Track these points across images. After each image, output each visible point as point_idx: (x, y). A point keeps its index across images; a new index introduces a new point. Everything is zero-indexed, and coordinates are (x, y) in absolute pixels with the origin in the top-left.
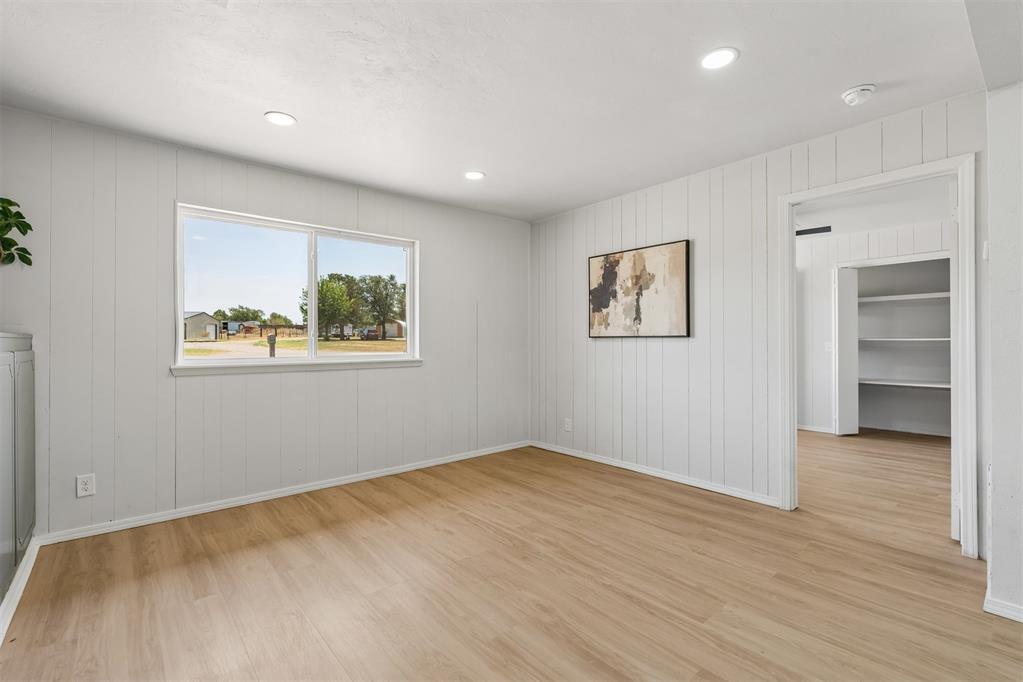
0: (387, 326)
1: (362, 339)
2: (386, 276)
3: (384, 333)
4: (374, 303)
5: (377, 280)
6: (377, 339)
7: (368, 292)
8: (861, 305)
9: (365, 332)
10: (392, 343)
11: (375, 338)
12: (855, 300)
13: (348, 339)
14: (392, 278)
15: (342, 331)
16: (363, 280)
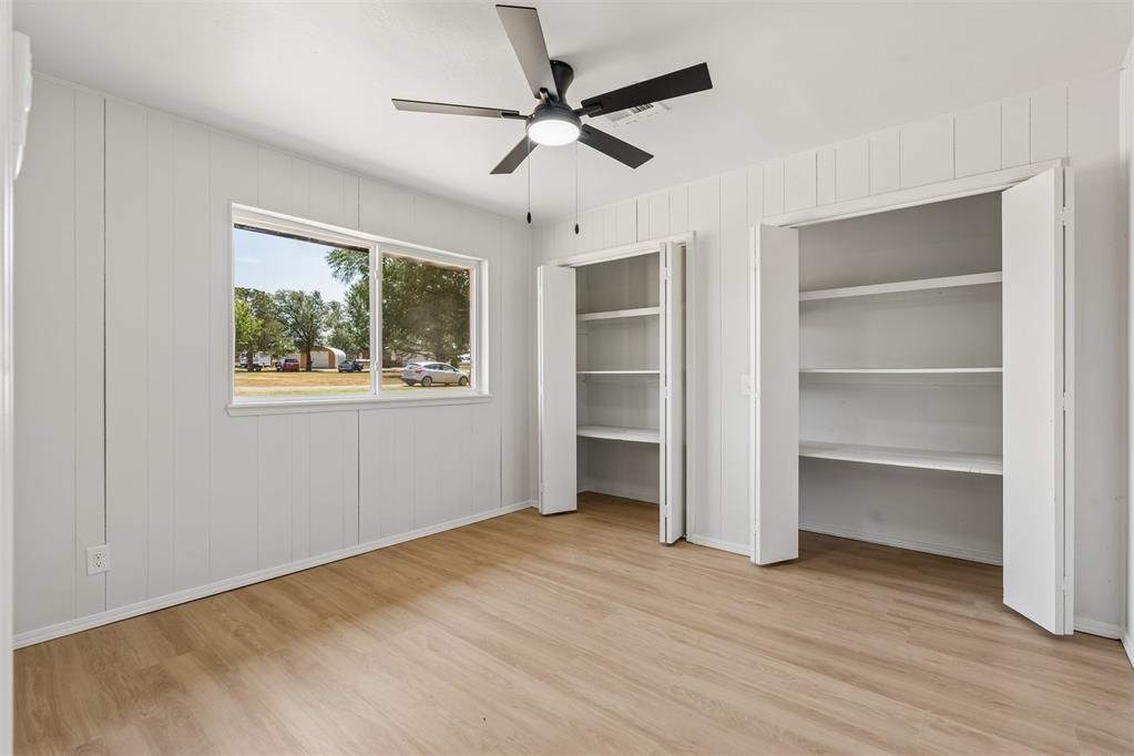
0: (313, 354)
1: (278, 371)
2: (309, 292)
3: (309, 362)
4: (296, 325)
5: (298, 297)
6: (297, 371)
7: (288, 312)
8: (805, 308)
9: (282, 361)
10: (320, 374)
11: (295, 369)
12: (794, 298)
13: (259, 371)
14: (317, 294)
15: (250, 360)
16: (281, 296)
